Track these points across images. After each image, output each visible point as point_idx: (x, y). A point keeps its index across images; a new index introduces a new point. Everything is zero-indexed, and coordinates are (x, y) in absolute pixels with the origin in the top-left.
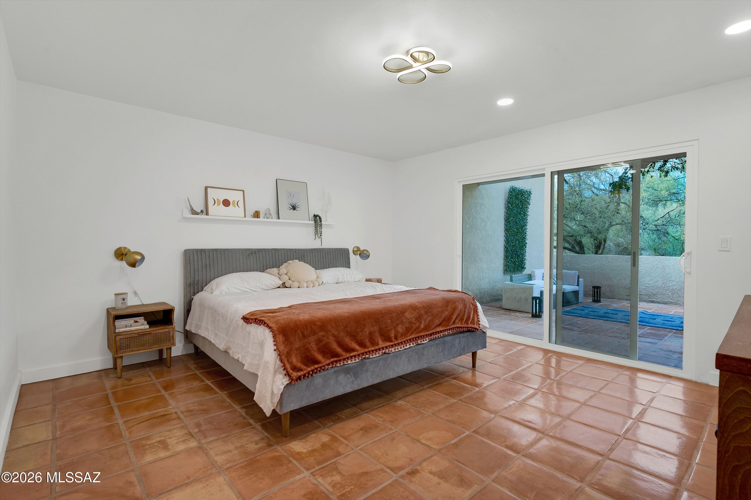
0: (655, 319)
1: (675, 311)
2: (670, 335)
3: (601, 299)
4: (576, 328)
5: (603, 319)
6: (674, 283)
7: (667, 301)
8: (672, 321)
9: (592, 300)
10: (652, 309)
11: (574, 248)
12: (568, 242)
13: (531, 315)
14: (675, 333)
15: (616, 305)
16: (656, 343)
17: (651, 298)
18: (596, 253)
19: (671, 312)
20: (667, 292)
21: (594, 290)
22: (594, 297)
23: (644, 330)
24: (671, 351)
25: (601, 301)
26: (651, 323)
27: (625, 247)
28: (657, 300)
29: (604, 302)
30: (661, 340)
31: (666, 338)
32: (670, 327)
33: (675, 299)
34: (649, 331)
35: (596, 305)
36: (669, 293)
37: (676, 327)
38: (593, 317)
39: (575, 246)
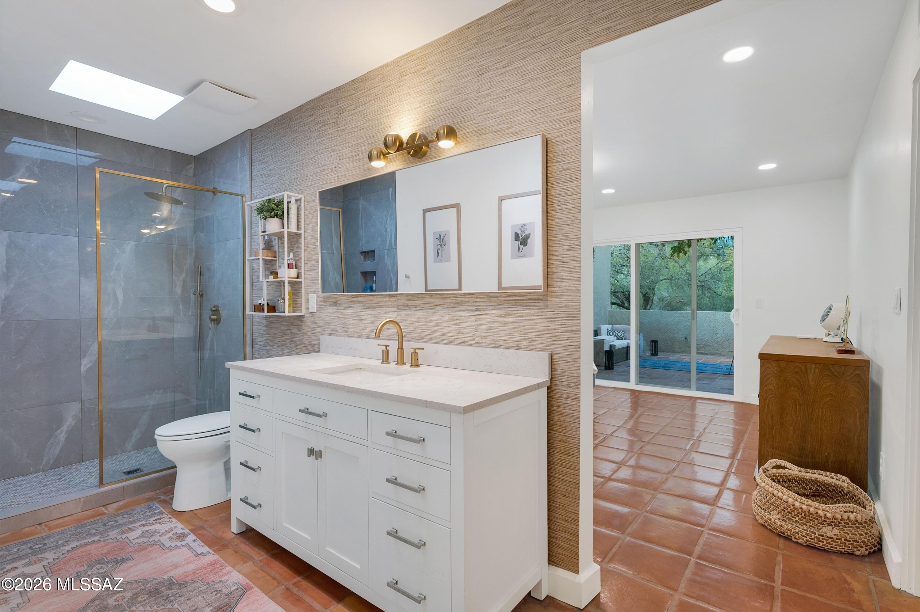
0: (706, 367)
1: (721, 360)
2: (720, 378)
3: (659, 353)
4: (645, 376)
5: (665, 368)
6: (719, 336)
7: (713, 352)
8: (720, 368)
9: (650, 354)
10: (701, 360)
11: (624, 303)
12: (617, 297)
13: (604, 368)
14: (723, 377)
15: (673, 357)
16: (711, 384)
17: (700, 350)
18: (645, 309)
19: (718, 361)
20: (713, 344)
21: (652, 344)
22: (652, 351)
23: (699, 376)
24: (722, 388)
25: (658, 354)
26: (704, 370)
27: (669, 302)
28: (705, 352)
29: (661, 355)
30: (714, 381)
31: (717, 380)
32: (719, 373)
33: (720, 350)
34: (703, 376)
35: (654, 358)
36: (715, 345)
37: (723, 372)
38: (657, 368)
39: (624, 301)
